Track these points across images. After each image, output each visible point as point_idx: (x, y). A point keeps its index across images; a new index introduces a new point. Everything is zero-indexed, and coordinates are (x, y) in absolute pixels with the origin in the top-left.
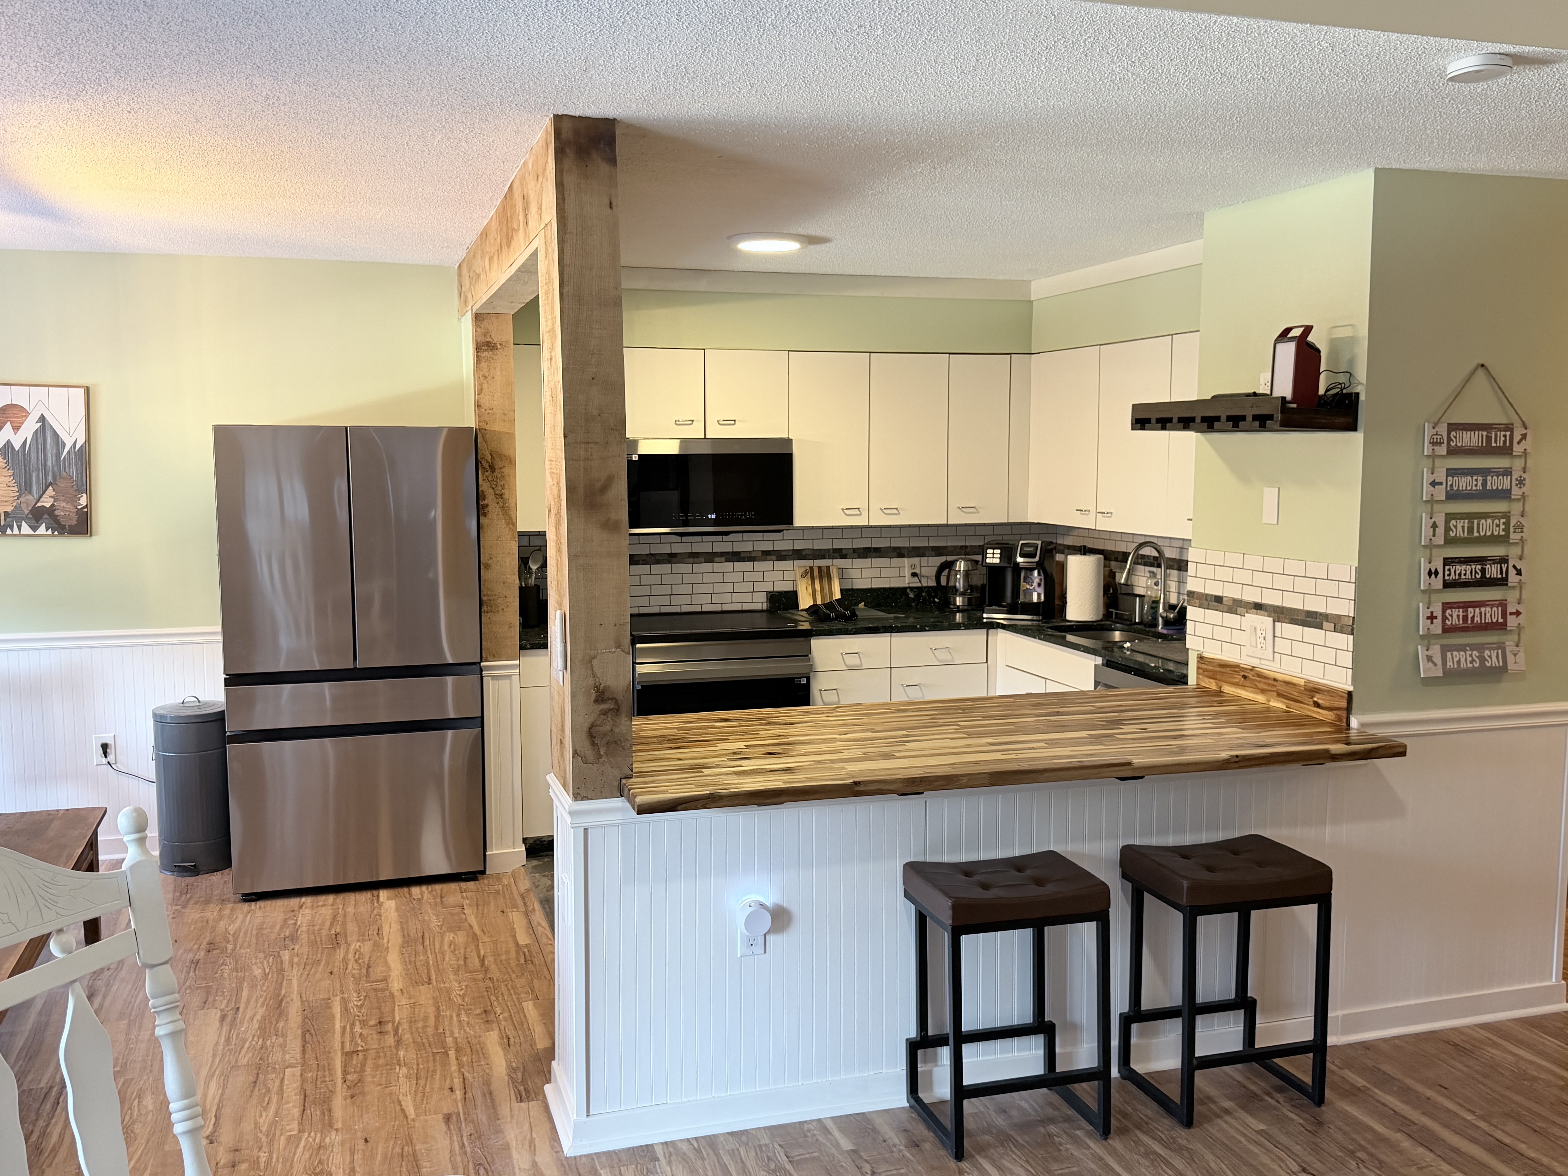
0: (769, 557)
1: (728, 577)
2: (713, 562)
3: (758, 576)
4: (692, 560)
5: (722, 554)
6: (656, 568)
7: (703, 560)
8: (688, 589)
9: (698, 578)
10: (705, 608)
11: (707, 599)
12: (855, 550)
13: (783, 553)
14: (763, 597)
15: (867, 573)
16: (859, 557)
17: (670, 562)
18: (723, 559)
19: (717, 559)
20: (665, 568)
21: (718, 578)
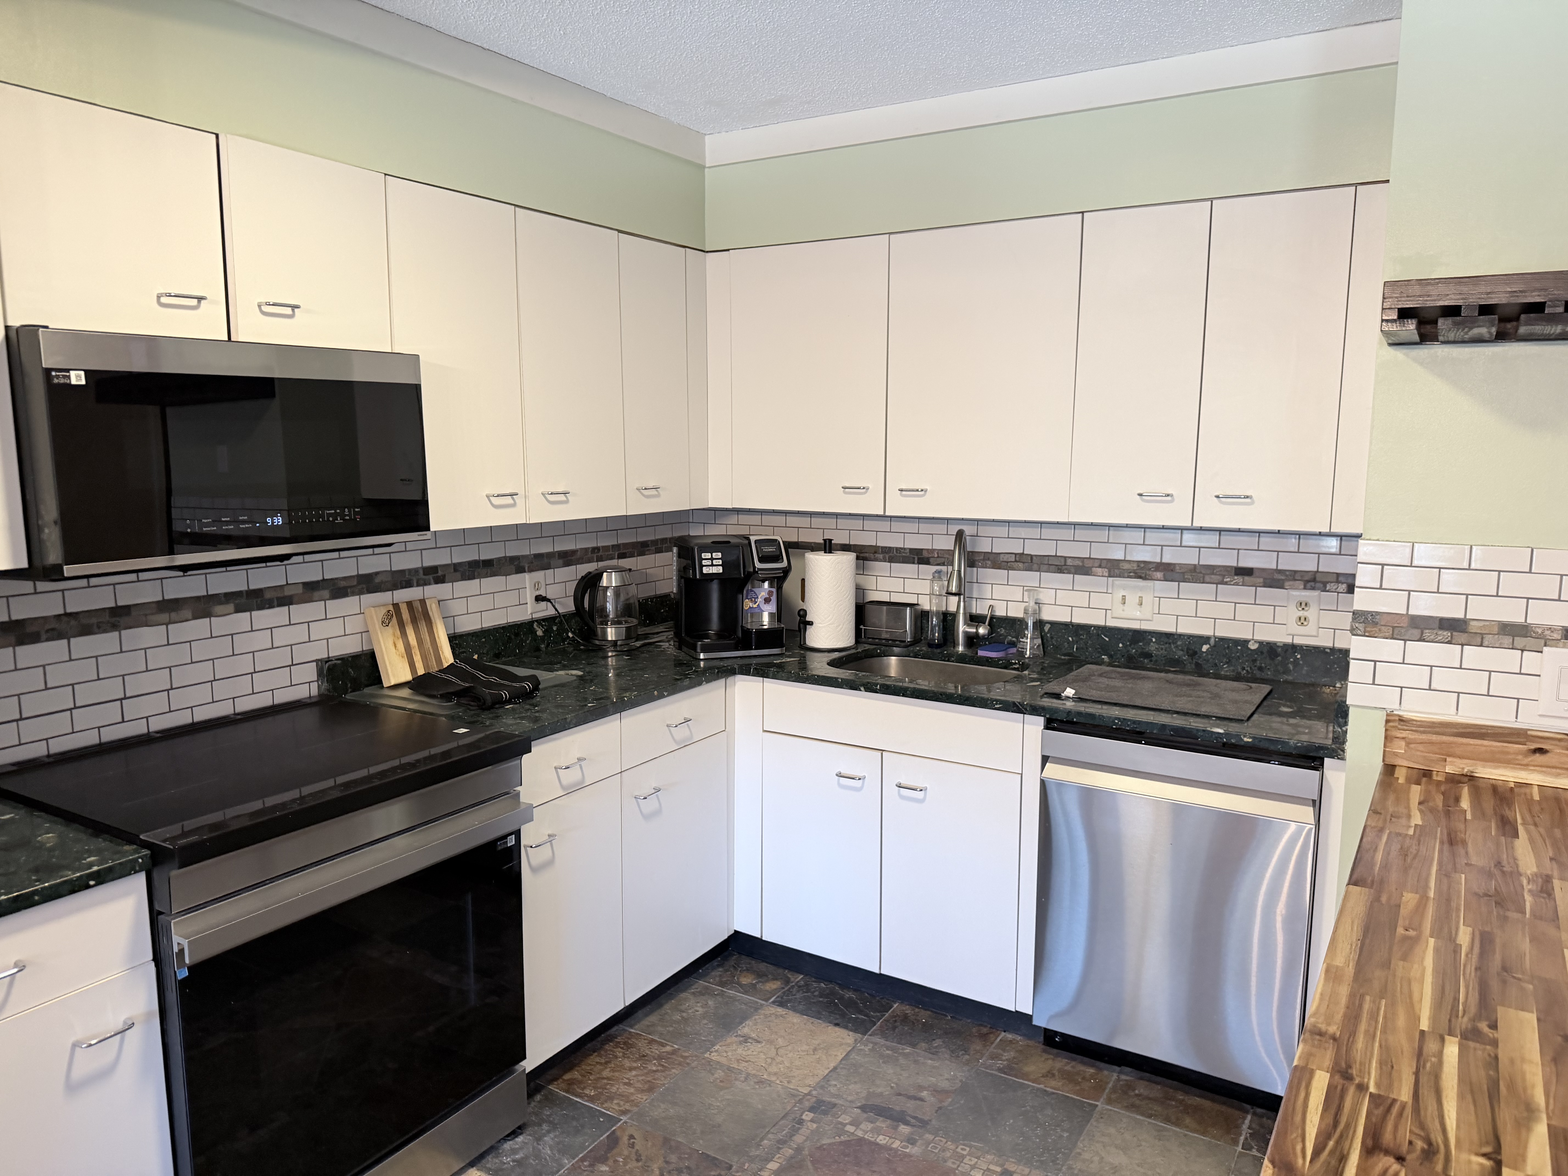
0: (317, 594)
1: (243, 643)
2: (208, 614)
3: (298, 633)
4: (164, 617)
5: (229, 597)
6: (82, 645)
7: (188, 613)
8: (161, 680)
9: (180, 654)
10: (201, 715)
11: (202, 694)
12: (456, 567)
13: (343, 584)
14: (310, 673)
15: (475, 604)
16: (463, 579)
17: (115, 627)
18: (231, 607)
19: (218, 609)
20: (105, 642)
21: (223, 646)
